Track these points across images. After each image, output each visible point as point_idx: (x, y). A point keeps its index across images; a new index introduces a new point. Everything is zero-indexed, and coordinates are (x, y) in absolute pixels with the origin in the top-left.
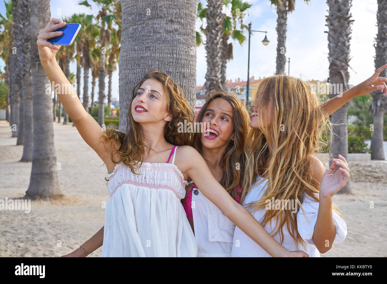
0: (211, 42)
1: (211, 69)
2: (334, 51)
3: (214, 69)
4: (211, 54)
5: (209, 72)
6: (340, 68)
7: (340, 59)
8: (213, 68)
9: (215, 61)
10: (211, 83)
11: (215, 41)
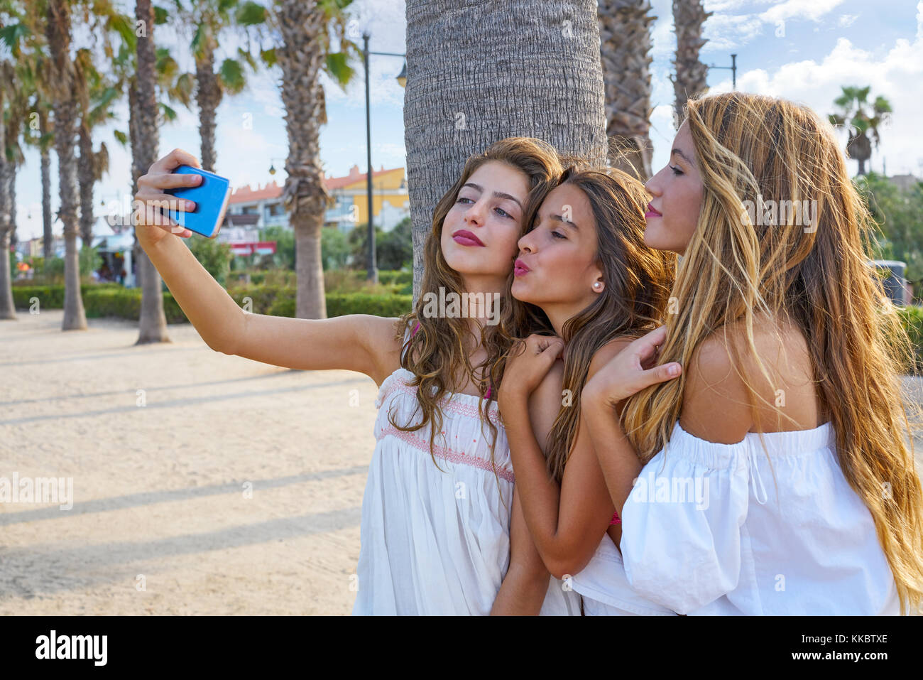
0: (296, 80)
1: (300, 148)
2: (618, 92)
3: (307, 146)
4: (297, 110)
5: (295, 156)
6: (633, 130)
7: (631, 109)
8: (303, 145)
9: (307, 126)
10: (301, 182)
11: (305, 80)
